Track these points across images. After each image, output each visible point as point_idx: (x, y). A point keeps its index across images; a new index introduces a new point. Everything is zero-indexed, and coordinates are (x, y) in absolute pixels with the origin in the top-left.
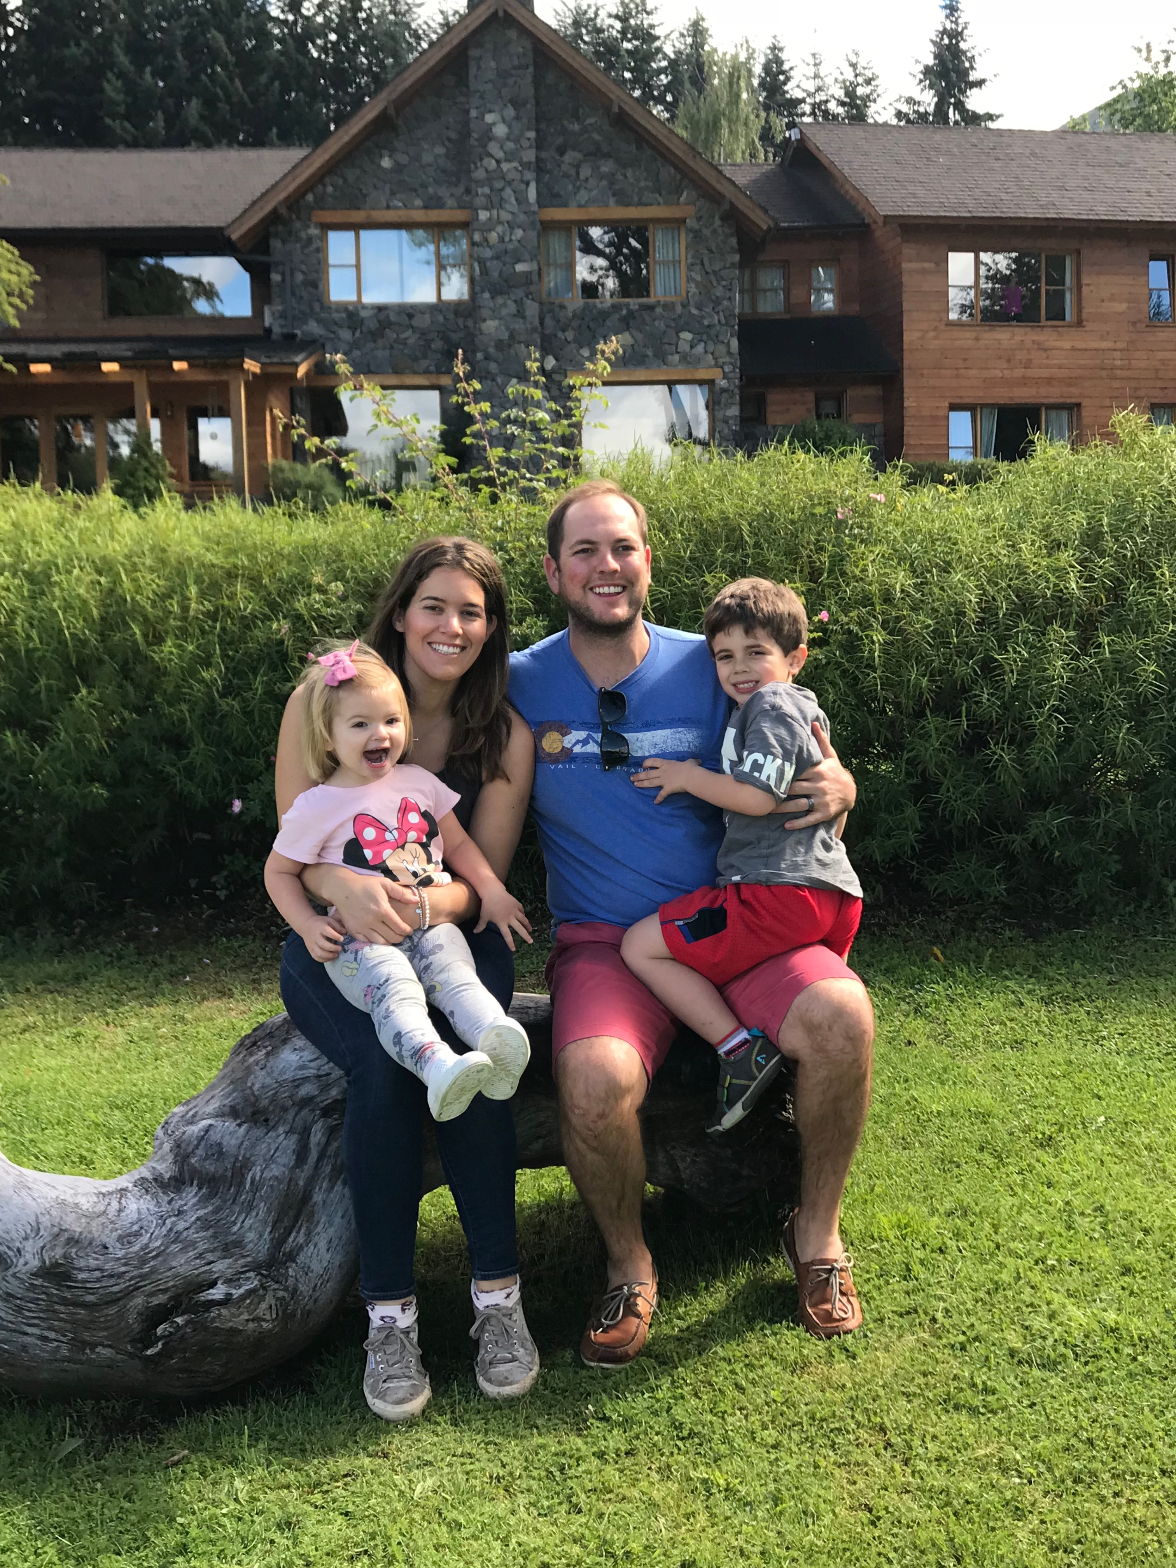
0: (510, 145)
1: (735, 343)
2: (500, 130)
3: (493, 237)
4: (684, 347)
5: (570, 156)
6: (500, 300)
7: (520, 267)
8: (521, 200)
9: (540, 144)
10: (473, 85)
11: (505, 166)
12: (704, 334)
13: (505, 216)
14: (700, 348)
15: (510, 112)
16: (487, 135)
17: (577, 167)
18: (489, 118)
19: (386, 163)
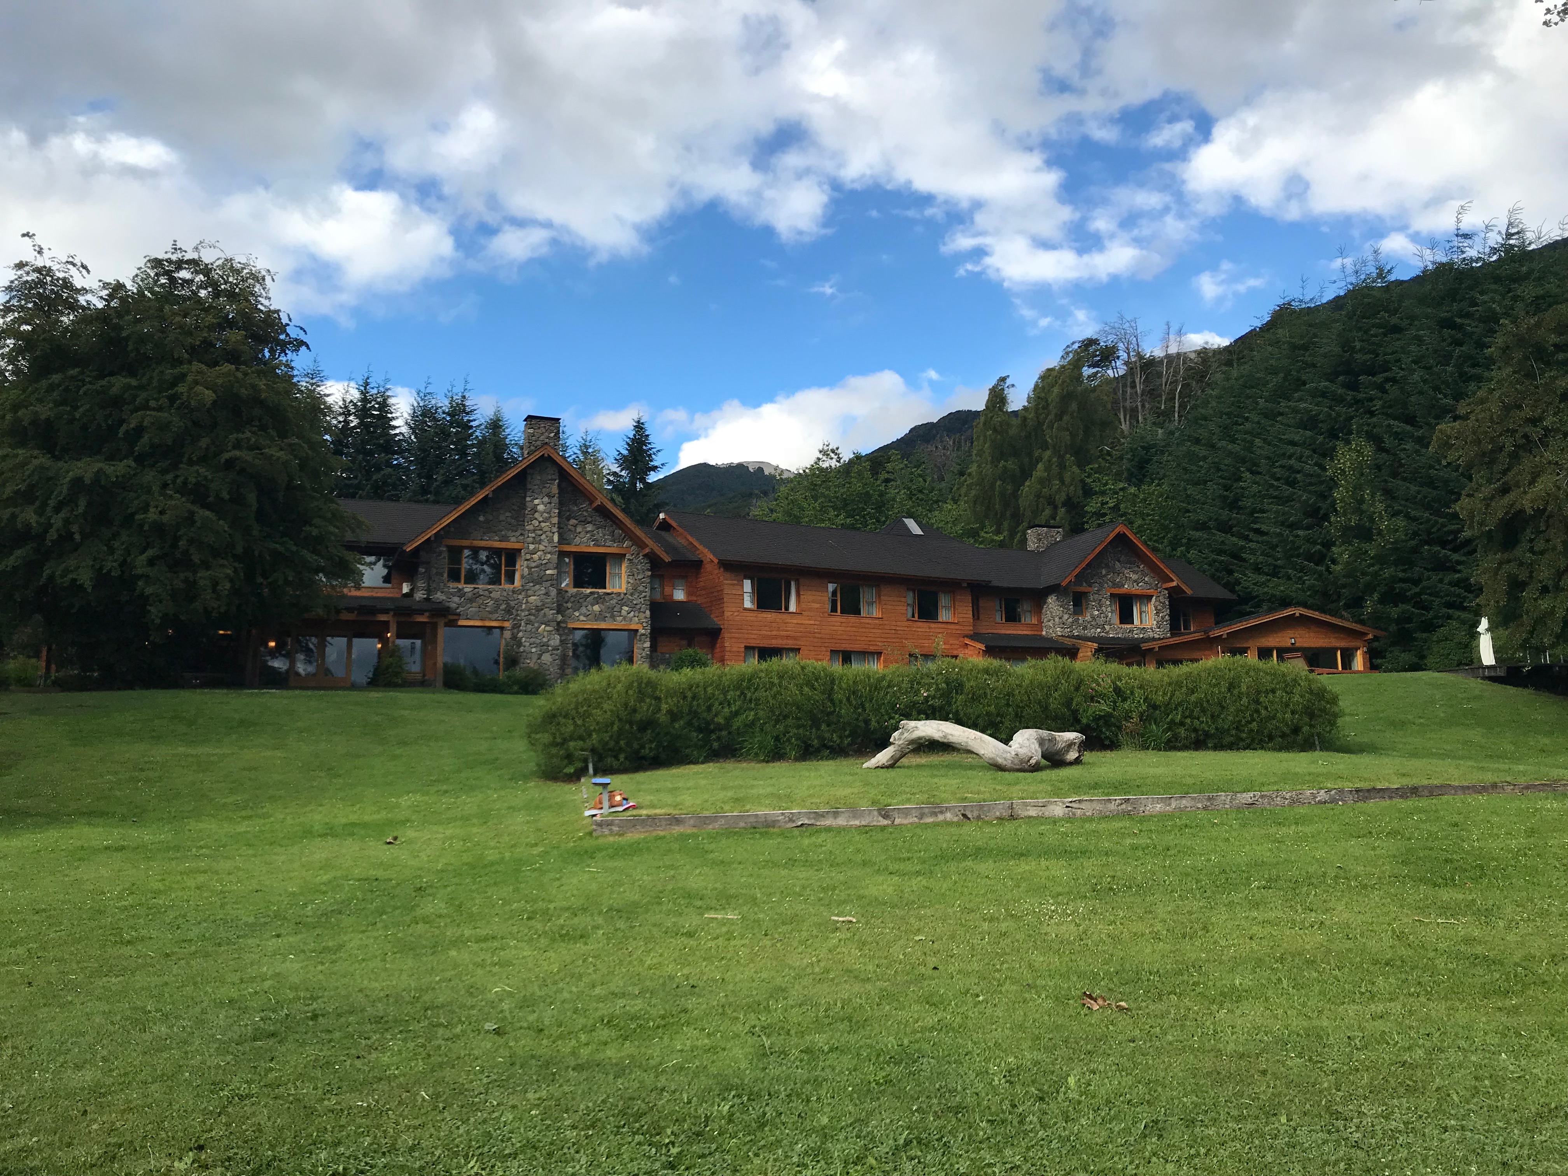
0: (546, 515)
1: (648, 613)
2: (541, 508)
3: (536, 557)
4: (624, 613)
5: (573, 522)
6: (537, 587)
7: (548, 572)
8: (551, 541)
9: (560, 515)
10: (529, 486)
11: (543, 524)
12: (633, 608)
13: (541, 547)
14: (632, 614)
15: (546, 499)
16: (534, 510)
17: (575, 526)
18: (536, 502)
19: (482, 518)
